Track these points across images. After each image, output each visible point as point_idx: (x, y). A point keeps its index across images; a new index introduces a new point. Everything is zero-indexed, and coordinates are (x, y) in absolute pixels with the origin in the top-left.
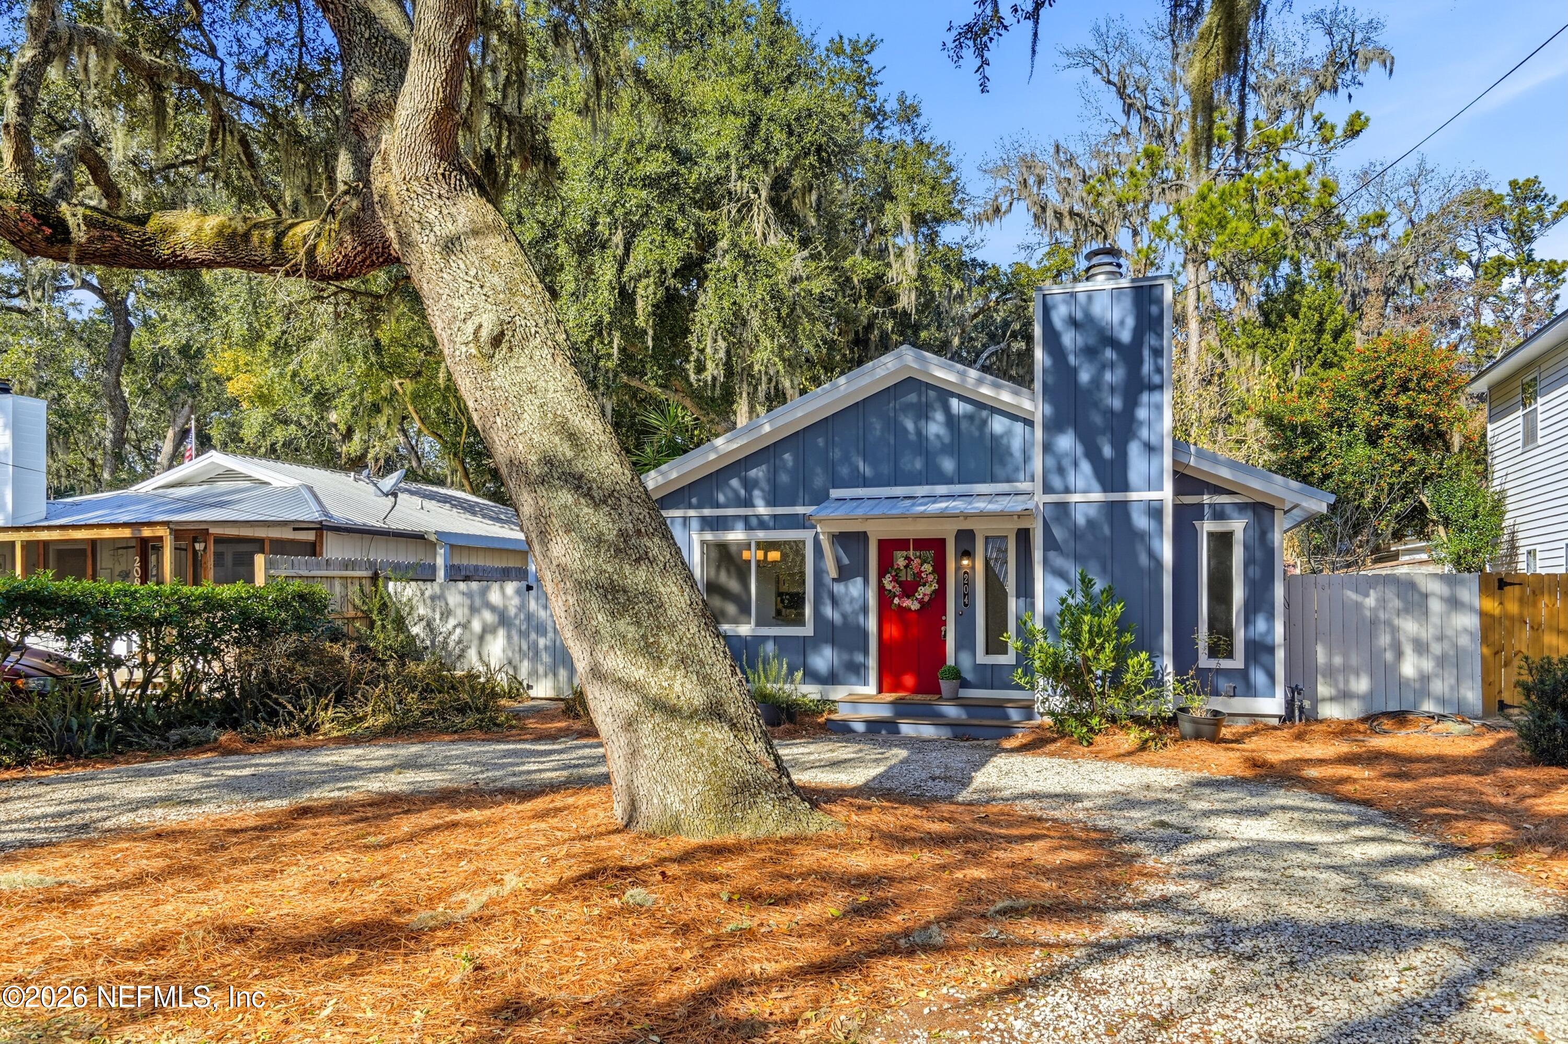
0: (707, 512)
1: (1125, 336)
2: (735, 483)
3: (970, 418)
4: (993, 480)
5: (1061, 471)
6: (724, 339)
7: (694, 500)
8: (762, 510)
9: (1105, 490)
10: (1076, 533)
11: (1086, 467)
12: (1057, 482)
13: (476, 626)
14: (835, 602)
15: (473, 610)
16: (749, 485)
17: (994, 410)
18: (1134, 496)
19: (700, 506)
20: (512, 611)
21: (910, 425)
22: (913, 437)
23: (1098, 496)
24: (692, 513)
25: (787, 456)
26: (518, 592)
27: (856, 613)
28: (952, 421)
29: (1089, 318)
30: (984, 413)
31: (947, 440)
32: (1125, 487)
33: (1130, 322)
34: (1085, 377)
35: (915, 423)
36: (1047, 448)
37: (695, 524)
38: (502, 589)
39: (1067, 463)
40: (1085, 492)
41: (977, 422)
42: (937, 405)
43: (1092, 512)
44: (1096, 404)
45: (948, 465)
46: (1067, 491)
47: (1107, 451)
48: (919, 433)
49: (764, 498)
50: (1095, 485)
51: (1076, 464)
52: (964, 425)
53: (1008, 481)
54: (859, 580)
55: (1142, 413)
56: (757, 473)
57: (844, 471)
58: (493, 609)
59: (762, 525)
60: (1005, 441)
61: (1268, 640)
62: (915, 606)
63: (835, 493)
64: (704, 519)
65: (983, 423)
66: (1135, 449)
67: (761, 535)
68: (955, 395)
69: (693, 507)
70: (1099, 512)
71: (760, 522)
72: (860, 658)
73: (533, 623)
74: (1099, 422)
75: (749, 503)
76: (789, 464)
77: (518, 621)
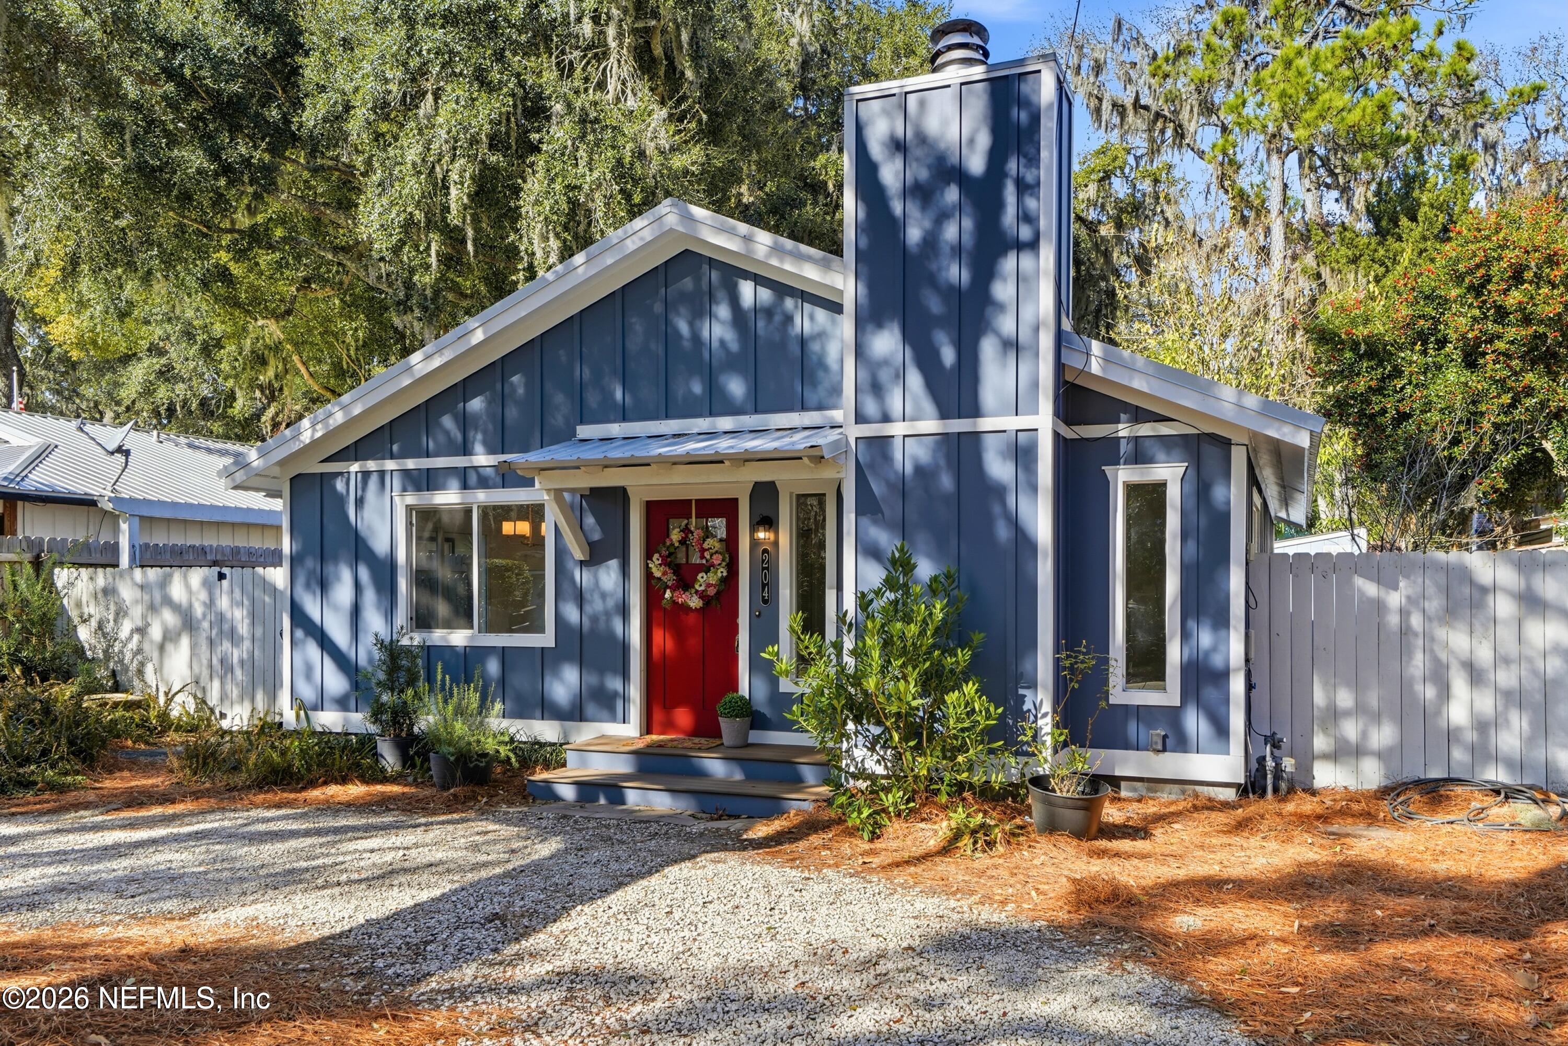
0: (411, 464)
1: (976, 164)
2: (448, 422)
3: (769, 312)
4: (804, 408)
5: (877, 389)
6: (557, 235)
7: (395, 448)
8: (482, 459)
9: (944, 415)
10: (901, 488)
11: (915, 379)
12: (871, 407)
13: (156, 631)
14: (581, 599)
15: (152, 608)
16: (466, 424)
17: (805, 297)
18: (985, 424)
19: (403, 455)
20: (197, 611)
21: (683, 327)
22: (687, 344)
23: (931, 425)
24: (390, 465)
25: (516, 379)
26: (206, 583)
27: (608, 614)
28: (739, 317)
29: (922, 139)
30: (789, 303)
31: (734, 346)
32: (976, 412)
33: (984, 140)
34: (914, 234)
35: (691, 324)
36: (860, 352)
37: (398, 482)
38: (185, 577)
39: (884, 375)
40: (914, 418)
41: (778, 318)
42: (721, 294)
43: (920, 452)
44: (932, 280)
45: (736, 387)
46: (886, 418)
47: (948, 355)
48: (696, 338)
49: (485, 443)
50: (928, 406)
51: (900, 377)
52: (760, 325)
53: (820, 408)
54: (614, 564)
55: (1003, 290)
56: (476, 404)
57: (595, 398)
58: (176, 608)
59: (484, 483)
60: (815, 347)
61: (1217, 661)
62: (695, 602)
63: (584, 431)
64: (406, 473)
65: (789, 319)
66: (988, 348)
67: (482, 496)
68: (746, 275)
69: (392, 457)
70: (935, 451)
71: (479, 475)
72: (615, 684)
73: (226, 627)
74: (935, 305)
75: (466, 450)
76: (521, 391)
77: (206, 625)
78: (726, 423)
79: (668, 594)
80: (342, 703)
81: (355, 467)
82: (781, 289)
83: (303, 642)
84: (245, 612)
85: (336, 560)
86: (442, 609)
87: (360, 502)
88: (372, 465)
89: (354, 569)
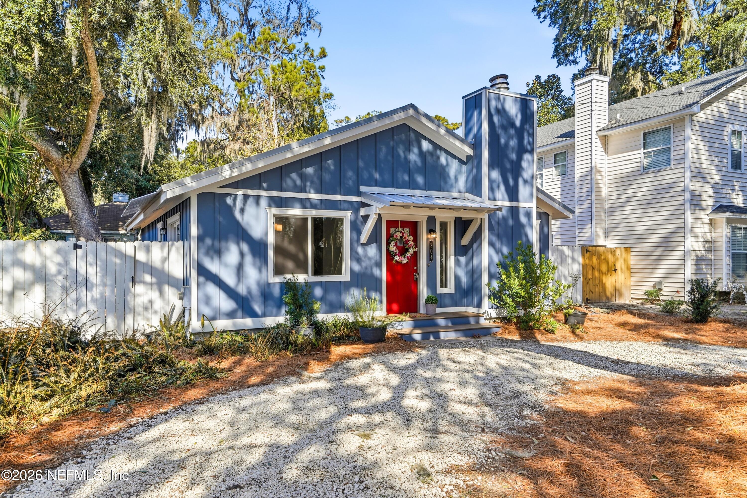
0: (275, 194)
1: (518, 123)
2: (294, 175)
3: (431, 154)
4: (442, 190)
7: (265, 185)
9: (511, 200)
10: (499, 222)
11: (502, 187)
12: (491, 195)
14: (359, 260)
16: (304, 179)
18: (522, 204)
21: (402, 153)
22: (402, 160)
23: (508, 203)
24: (263, 193)
25: (329, 162)
27: (371, 266)
28: (422, 154)
29: (504, 110)
30: (438, 152)
31: (419, 164)
32: (517, 200)
33: (520, 116)
34: (502, 140)
35: (404, 152)
37: (263, 203)
39: (495, 185)
40: (503, 200)
41: (434, 155)
42: (415, 144)
43: (505, 211)
44: (507, 156)
45: (420, 180)
46: (495, 200)
47: (511, 182)
48: (406, 158)
49: (314, 188)
50: (506, 197)
51: (499, 187)
52: (429, 158)
53: (448, 191)
54: (376, 245)
55: (524, 164)
56: (310, 170)
58: (28, 267)
60: (447, 169)
62: (405, 261)
63: (363, 189)
64: (271, 198)
65: (438, 158)
66: (521, 182)
67: (314, 213)
68: (425, 138)
69: (264, 189)
70: (507, 212)
71: (311, 203)
73: (79, 279)
74: (508, 166)
75: (304, 190)
77: (60, 278)
78: (417, 192)
79: (397, 258)
80: (231, 315)
81: (241, 192)
82: (436, 146)
83: (204, 284)
84: (98, 269)
85: (227, 240)
86: (290, 265)
87: (242, 211)
88: (250, 192)
89: (238, 244)
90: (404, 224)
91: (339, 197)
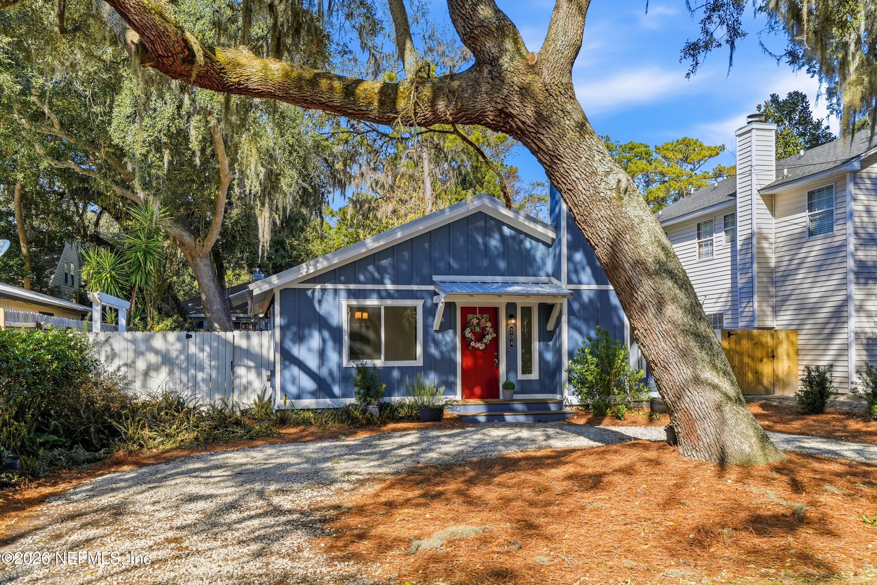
0: (352, 286)
2: (371, 268)
3: (513, 238)
5: (576, 272)
7: (343, 279)
8: (390, 287)
9: (598, 283)
10: (583, 306)
11: (588, 270)
12: (574, 278)
13: (141, 365)
14: (437, 344)
15: (138, 353)
16: (381, 270)
17: (527, 235)
18: (610, 287)
19: (346, 283)
20: (174, 354)
21: (480, 240)
22: (482, 247)
23: (594, 287)
24: (341, 286)
25: (405, 253)
26: (179, 339)
27: (449, 351)
28: (503, 238)
30: (522, 236)
31: (501, 250)
35: (483, 239)
36: (570, 259)
37: (343, 294)
38: (165, 337)
39: (579, 267)
40: (588, 284)
41: (517, 241)
42: (495, 229)
43: (592, 294)
45: (502, 265)
46: (580, 283)
48: (486, 245)
49: (391, 279)
50: (593, 281)
51: (584, 269)
52: (510, 242)
54: (451, 332)
56: (385, 262)
57: (442, 265)
58: (157, 352)
59: (389, 295)
60: (532, 252)
62: (482, 347)
63: (436, 278)
64: (349, 291)
65: (522, 243)
67: (389, 302)
68: (506, 225)
69: (341, 283)
70: (595, 296)
72: (452, 379)
73: (192, 361)
75: (381, 282)
76: (407, 258)
78: (499, 279)
79: (473, 344)
80: (314, 394)
81: (318, 287)
82: (518, 232)
83: (287, 366)
85: (310, 328)
88: (329, 286)
89: (320, 332)
90: (483, 310)
91: (415, 287)
